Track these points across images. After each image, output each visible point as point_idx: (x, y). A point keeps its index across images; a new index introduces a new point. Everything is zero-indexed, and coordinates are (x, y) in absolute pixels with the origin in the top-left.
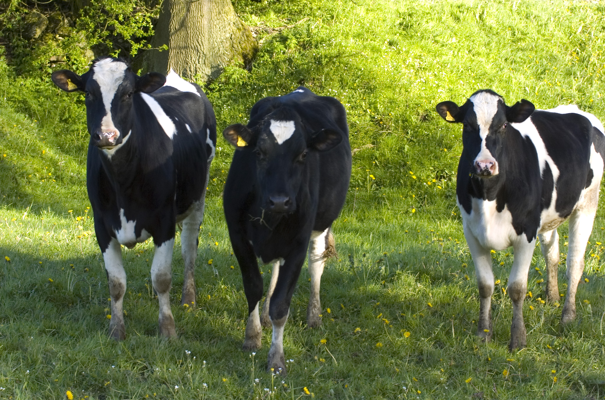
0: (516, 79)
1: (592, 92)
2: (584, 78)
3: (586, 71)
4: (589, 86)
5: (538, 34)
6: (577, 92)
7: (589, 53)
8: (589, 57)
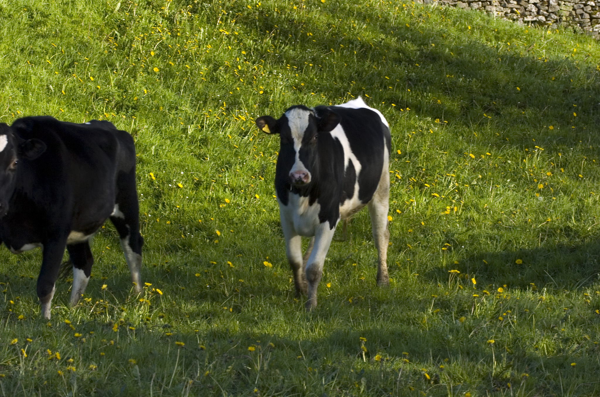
0: (35, 74)
1: (136, 87)
2: (125, 70)
3: (127, 61)
4: (132, 80)
5: (64, 15)
6: (116, 88)
7: (130, 38)
8: (131, 41)
